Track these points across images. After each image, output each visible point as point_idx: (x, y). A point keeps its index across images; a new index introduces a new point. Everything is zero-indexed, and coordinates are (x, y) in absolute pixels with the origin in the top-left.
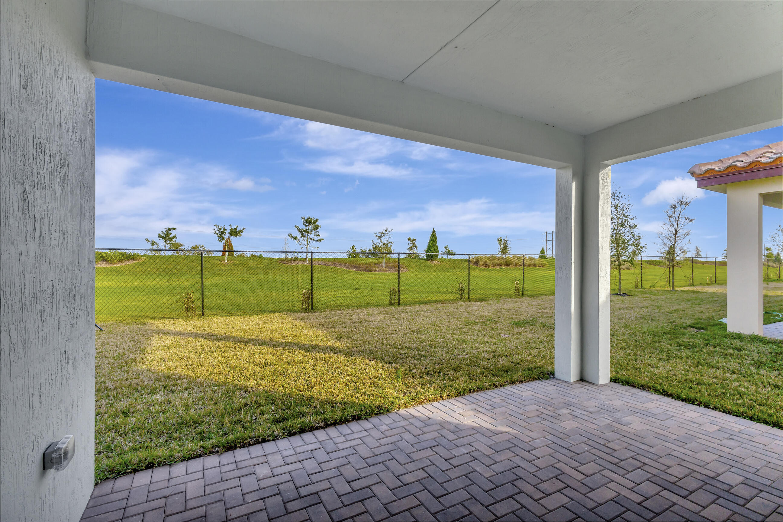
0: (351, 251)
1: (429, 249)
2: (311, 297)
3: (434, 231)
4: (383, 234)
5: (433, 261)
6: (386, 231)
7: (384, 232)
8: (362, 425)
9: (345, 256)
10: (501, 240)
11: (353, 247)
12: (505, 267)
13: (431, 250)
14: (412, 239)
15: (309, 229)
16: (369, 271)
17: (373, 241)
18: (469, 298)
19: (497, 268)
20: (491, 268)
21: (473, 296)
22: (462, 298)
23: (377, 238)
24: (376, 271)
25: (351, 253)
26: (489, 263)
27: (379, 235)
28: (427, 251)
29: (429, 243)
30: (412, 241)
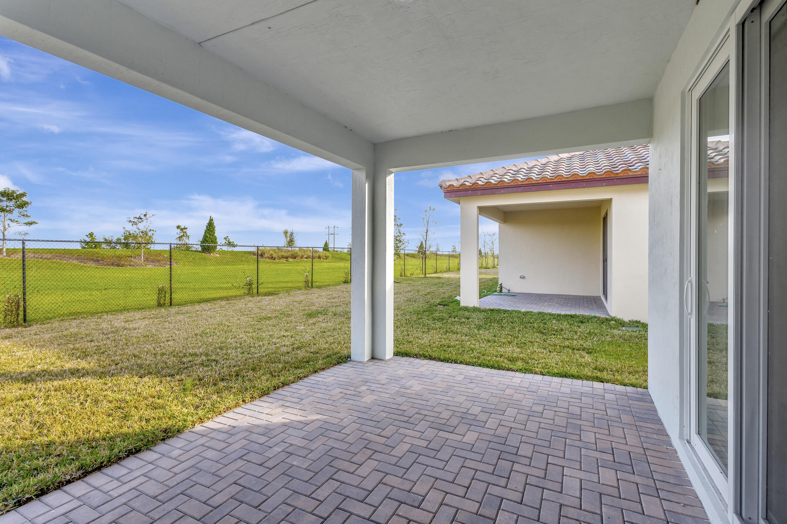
0: (88, 240)
1: (205, 240)
2: (22, 304)
3: (211, 220)
4: (141, 219)
5: (210, 253)
6: (145, 215)
7: (142, 217)
8: (144, 458)
9: (78, 246)
10: (287, 232)
11: (91, 235)
12: (291, 260)
13: (207, 241)
14: (183, 227)
15: (7, 206)
16: (118, 265)
17: (124, 228)
18: (258, 293)
19: (284, 260)
20: (277, 260)
21: (261, 290)
22: (250, 293)
23: (131, 224)
24: (130, 266)
25: (87, 243)
26: (275, 255)
27: (135, 220)
28: (202, 242)
29: (205, 233)
30: (182, 230)
